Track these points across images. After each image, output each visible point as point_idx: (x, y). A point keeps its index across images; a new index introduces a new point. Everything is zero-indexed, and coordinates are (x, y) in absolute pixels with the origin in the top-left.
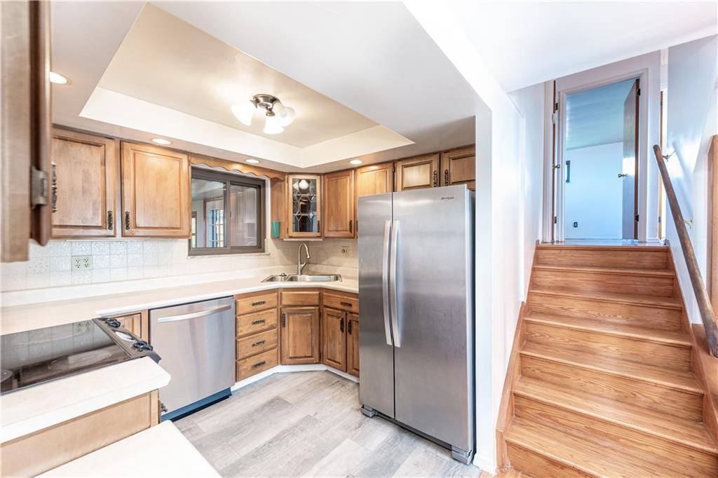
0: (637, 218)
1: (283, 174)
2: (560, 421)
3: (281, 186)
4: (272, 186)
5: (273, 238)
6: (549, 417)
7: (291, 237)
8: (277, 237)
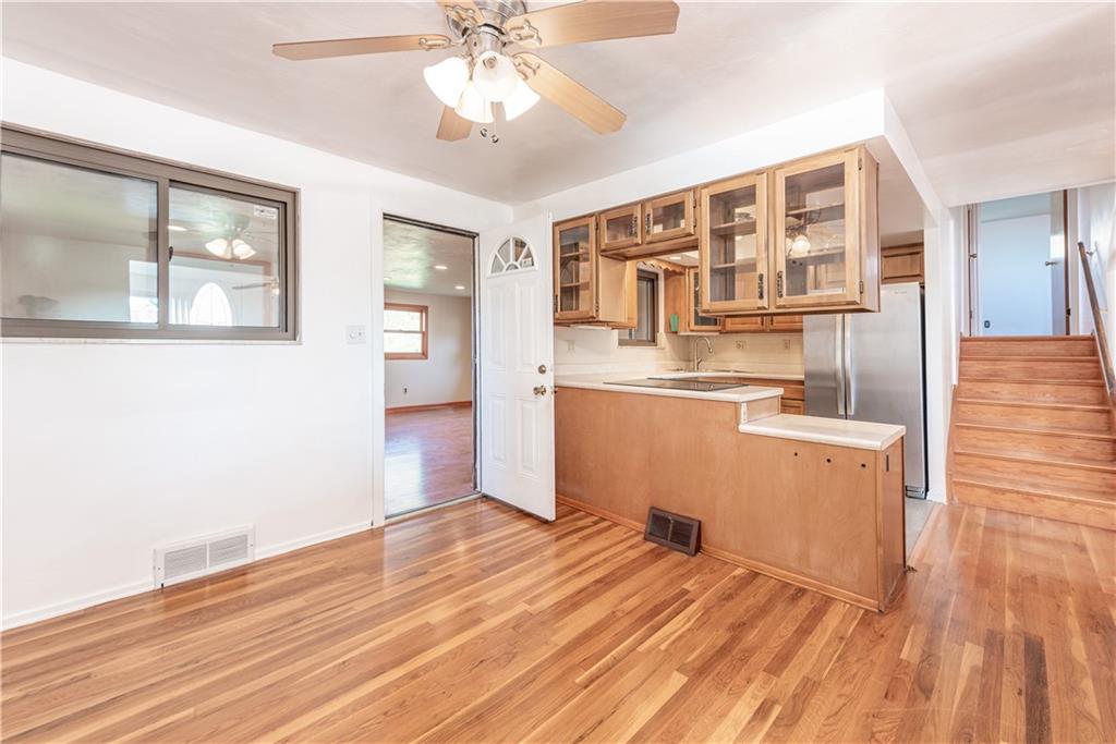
0: (1068, 312)
1: (685, 267)
2: (999, 469)
3: (679, 280)
4: (665, 279)
5: (666, 332)
6: (988, 468)
7: (692, 331)
8: (672, 332)
